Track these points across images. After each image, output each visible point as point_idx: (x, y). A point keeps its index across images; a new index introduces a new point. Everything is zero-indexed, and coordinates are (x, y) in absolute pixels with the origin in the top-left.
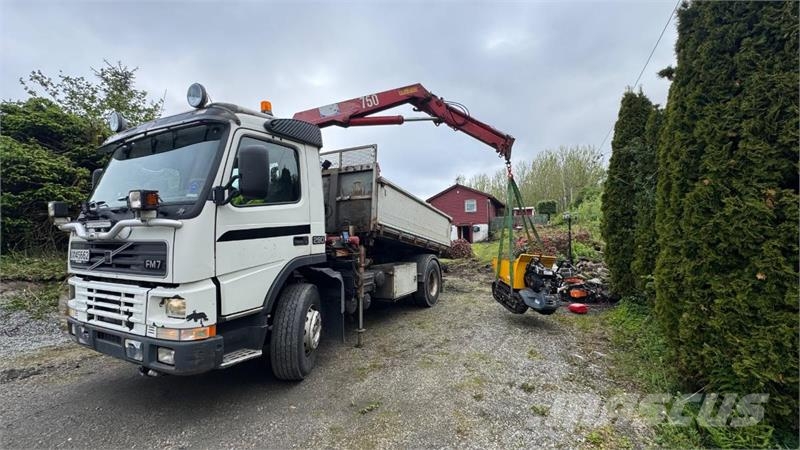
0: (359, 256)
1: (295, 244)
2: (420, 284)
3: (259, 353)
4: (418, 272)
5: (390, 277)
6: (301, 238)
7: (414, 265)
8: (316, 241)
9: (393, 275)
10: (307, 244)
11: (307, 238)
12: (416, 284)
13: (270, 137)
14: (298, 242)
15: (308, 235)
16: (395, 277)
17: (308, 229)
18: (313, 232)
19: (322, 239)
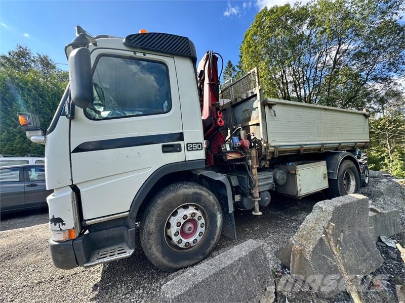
0: (251, 158)
1: (164, 152)
2: (331, 181)
3: (129, 253)
4: (328, 169)
5: (292, 176)
6: (172, 146)
7: (324, 163)
8: (191, 147)
9: (295, 174)
10: (180, 151)
11: (180, 146)
12: (327, 180)
13: (132, 54)
14: (166, 149)
15: (181, 143)
16: (297, 176)
17: (180, 137)
18: (188, 139)
19: (200, 145)
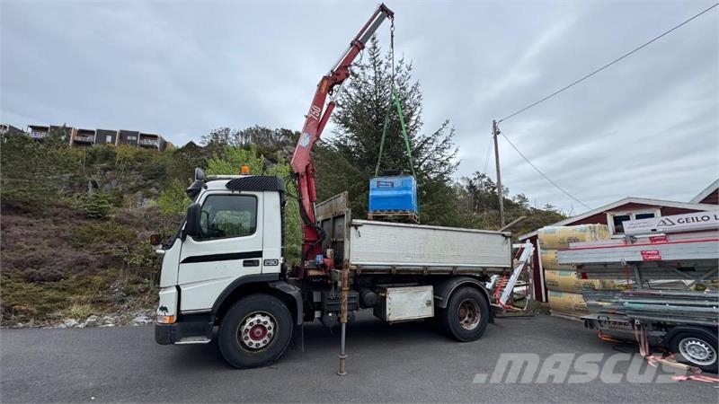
1: (244, 265)
3: (207, 341)
6: (252, 261)
8: (267, 263)
9: (385, 297)
10: (258, 265)
11: (258, 261)
12: (431, 309)
13: (231, 192)
14: (245, 264)
15: (260, 259)
16: (387, 299)
17: (259, 254)
18: (265, 256)
19: (276, 262)
